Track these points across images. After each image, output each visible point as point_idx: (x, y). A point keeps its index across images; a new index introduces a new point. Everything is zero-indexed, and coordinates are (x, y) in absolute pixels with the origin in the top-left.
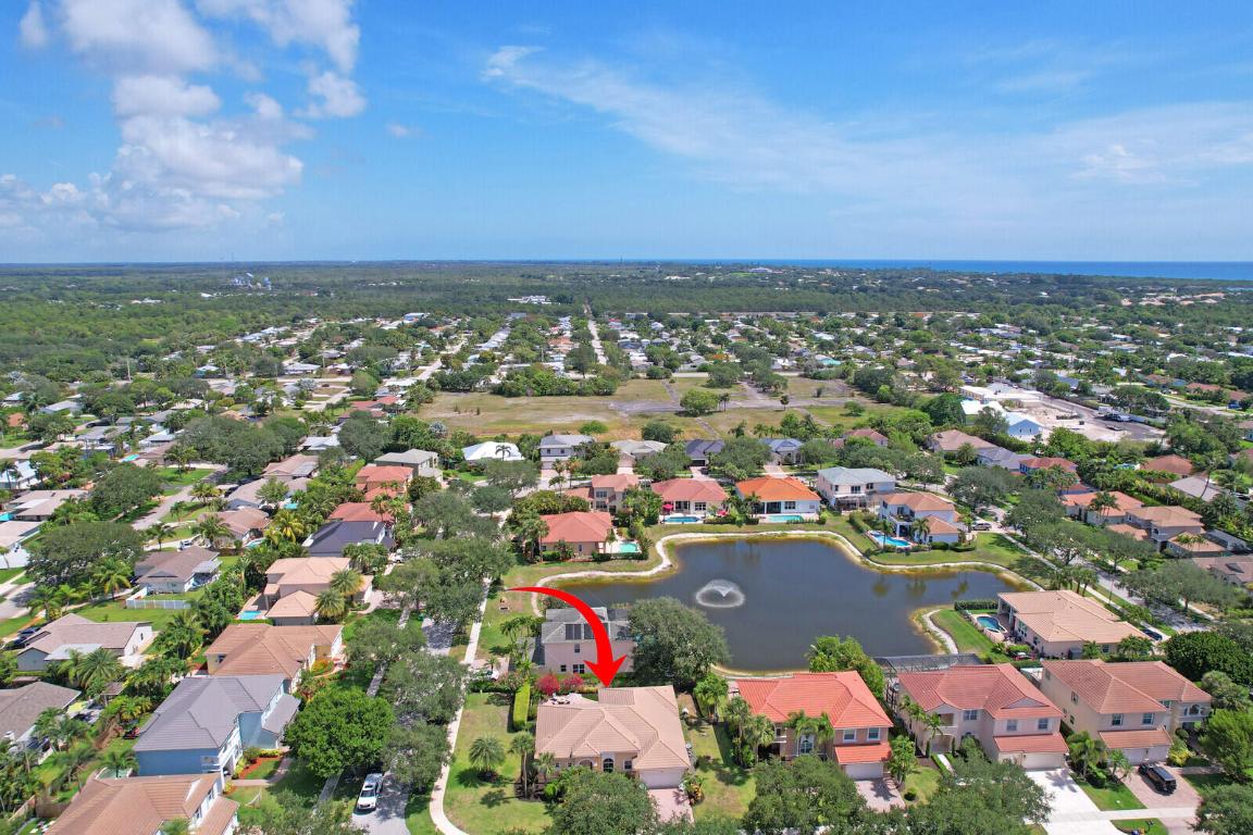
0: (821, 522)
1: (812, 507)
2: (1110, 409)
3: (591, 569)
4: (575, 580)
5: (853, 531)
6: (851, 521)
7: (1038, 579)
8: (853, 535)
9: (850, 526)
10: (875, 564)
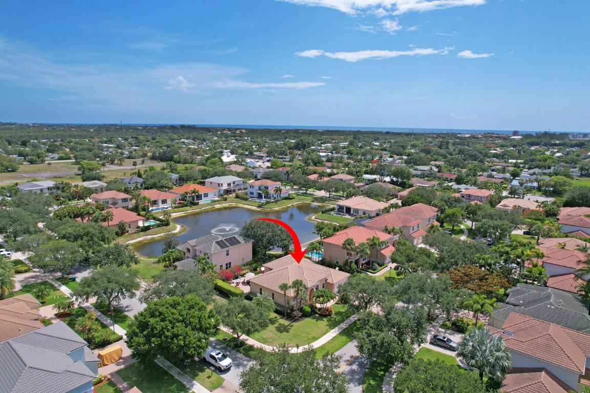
0: (226, 199)
1: (215, 195)
2: (268, 159)
3: (143, 236)
4: (140, 242)
5: (242, 200)
6: (237, 197)
7: (327, 202)
8: (244, 202)
9: (238, 199)
10: (267, 208)
